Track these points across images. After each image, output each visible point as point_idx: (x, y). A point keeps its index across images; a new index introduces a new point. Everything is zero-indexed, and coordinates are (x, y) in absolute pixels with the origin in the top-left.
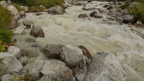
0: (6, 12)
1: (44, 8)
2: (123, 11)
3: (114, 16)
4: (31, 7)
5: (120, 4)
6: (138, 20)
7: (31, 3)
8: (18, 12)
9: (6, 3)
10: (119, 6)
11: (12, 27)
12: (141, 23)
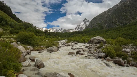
0: (16, 50)
1: (44, 48)
2: (98, 50)
3: (92, 53)
4: (35, 47)
5: (96, 45)
6: (108, 56)
7: (35, 44)
8: (25, 51)
9: (17, 44)
10: (96, 47)
11: (21, 61)
12: (110, 58)
